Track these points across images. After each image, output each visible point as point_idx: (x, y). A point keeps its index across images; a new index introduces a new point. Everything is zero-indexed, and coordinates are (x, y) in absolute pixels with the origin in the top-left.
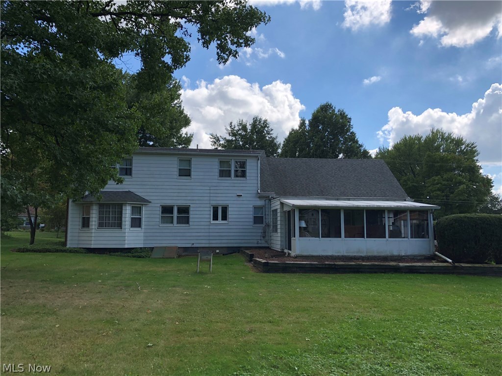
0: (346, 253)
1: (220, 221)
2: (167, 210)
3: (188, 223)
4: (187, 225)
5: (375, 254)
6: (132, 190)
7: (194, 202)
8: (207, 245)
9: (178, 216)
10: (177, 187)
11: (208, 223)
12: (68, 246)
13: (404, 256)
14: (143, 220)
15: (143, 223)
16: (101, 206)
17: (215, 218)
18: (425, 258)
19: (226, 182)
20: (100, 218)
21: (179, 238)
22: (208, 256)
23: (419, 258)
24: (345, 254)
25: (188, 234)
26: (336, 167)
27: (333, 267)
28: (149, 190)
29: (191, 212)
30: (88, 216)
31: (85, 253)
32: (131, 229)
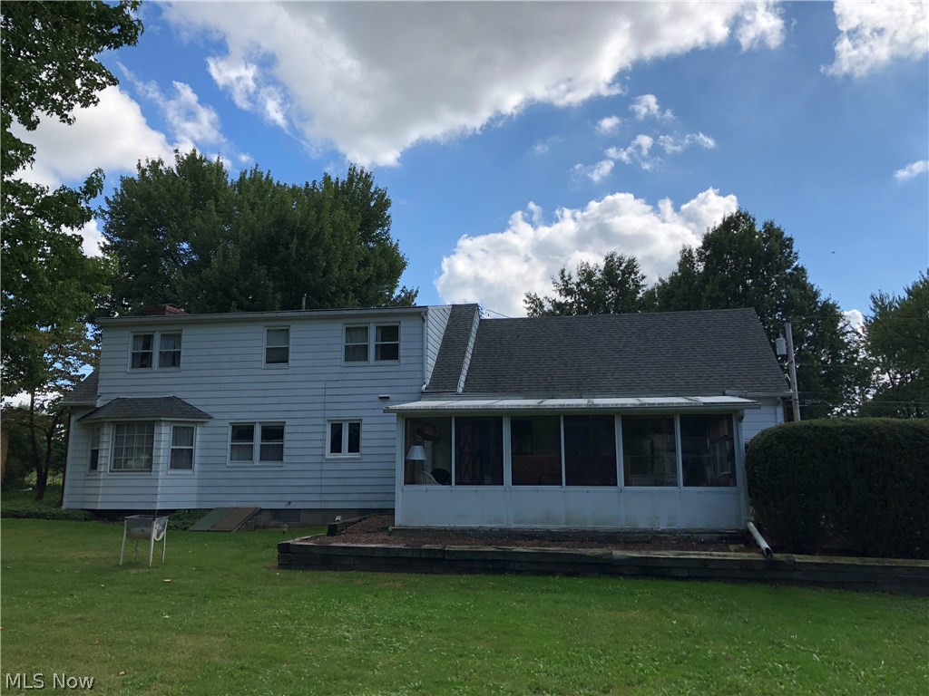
0: (515, 522)
1: (345, 454)
2: (242, 433)
3: (281, 459)
4: (279, 464)
5: (590, 526)
6: (179, 395)
7: (294, 414)
8: (317, 506)
9: (261, 445)
10: (261, 386)
11: (319, 459)
12: (64, 507)
13: (662, 532)
14: (197, 453)
15: (197, 459)
16: (119, 426)
17: (336, 447)
18: (721, 539)
19: (359, 370)
20: (117, 451)
21: (263, 490)
22: (144, 528)
23: (703, 538)
24: (513, 526)
25: (281, 482)
26: (634, 330)
27: (439, 556)
28: (208, 394)
29: (286, 437)
30: (96, 448)
31: (86, 520)
32: (171, 472)
